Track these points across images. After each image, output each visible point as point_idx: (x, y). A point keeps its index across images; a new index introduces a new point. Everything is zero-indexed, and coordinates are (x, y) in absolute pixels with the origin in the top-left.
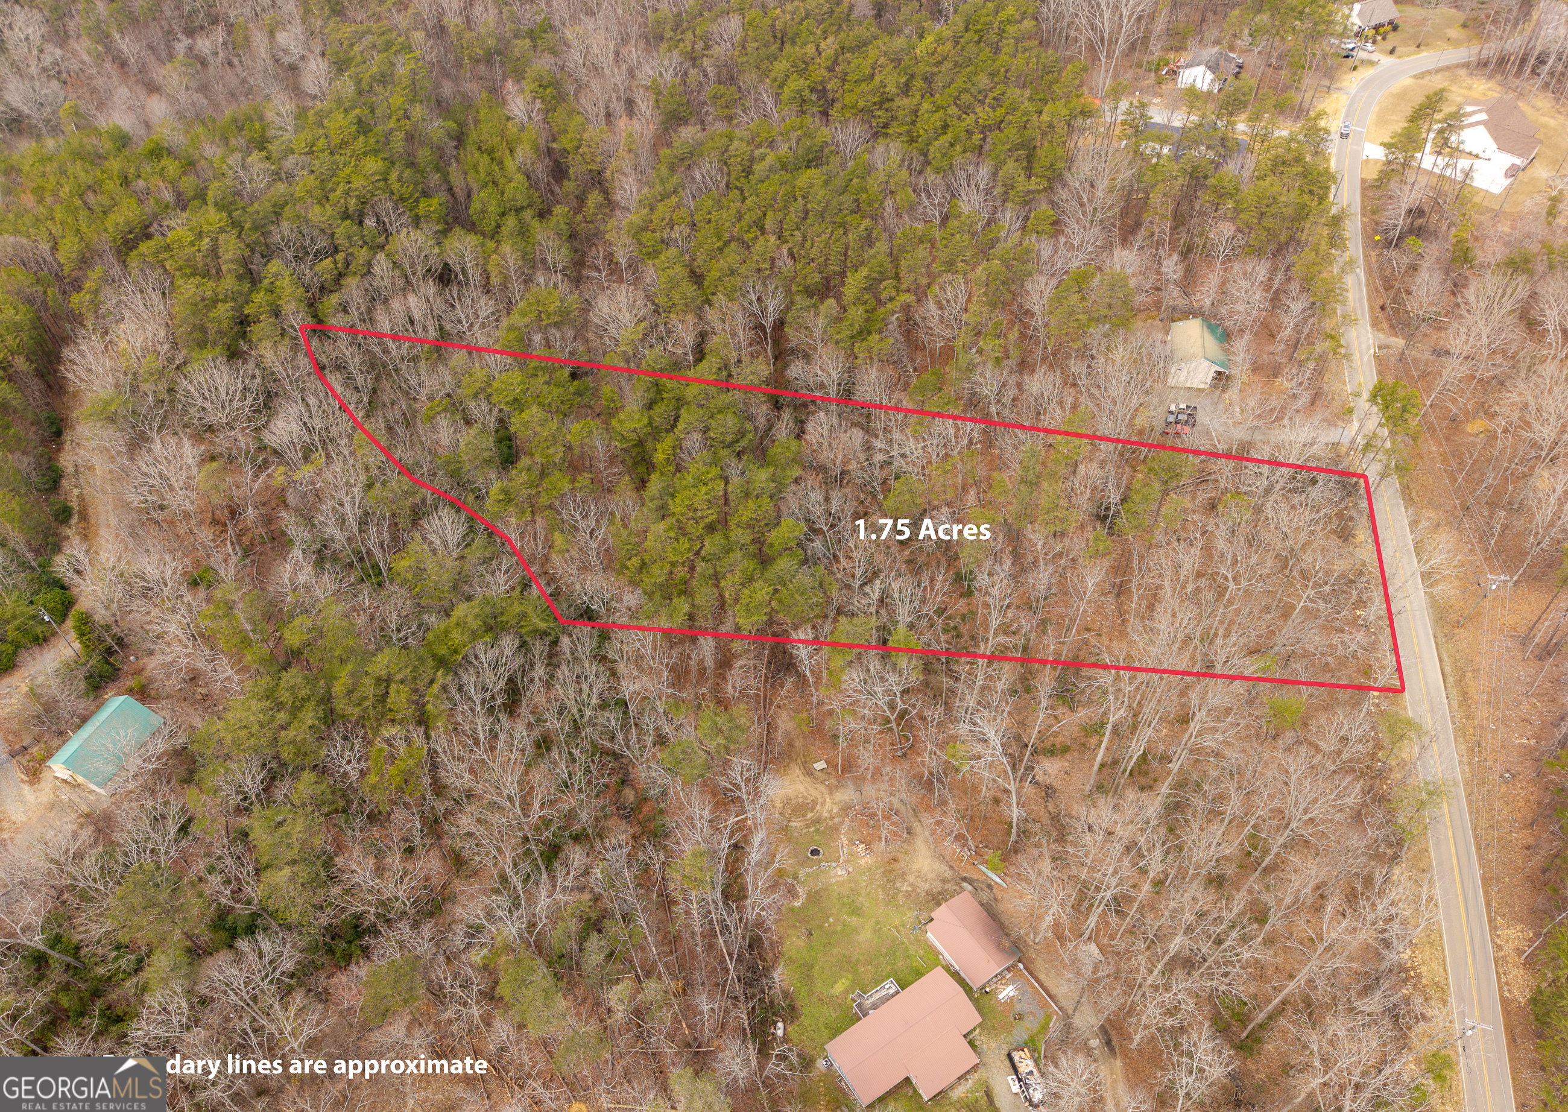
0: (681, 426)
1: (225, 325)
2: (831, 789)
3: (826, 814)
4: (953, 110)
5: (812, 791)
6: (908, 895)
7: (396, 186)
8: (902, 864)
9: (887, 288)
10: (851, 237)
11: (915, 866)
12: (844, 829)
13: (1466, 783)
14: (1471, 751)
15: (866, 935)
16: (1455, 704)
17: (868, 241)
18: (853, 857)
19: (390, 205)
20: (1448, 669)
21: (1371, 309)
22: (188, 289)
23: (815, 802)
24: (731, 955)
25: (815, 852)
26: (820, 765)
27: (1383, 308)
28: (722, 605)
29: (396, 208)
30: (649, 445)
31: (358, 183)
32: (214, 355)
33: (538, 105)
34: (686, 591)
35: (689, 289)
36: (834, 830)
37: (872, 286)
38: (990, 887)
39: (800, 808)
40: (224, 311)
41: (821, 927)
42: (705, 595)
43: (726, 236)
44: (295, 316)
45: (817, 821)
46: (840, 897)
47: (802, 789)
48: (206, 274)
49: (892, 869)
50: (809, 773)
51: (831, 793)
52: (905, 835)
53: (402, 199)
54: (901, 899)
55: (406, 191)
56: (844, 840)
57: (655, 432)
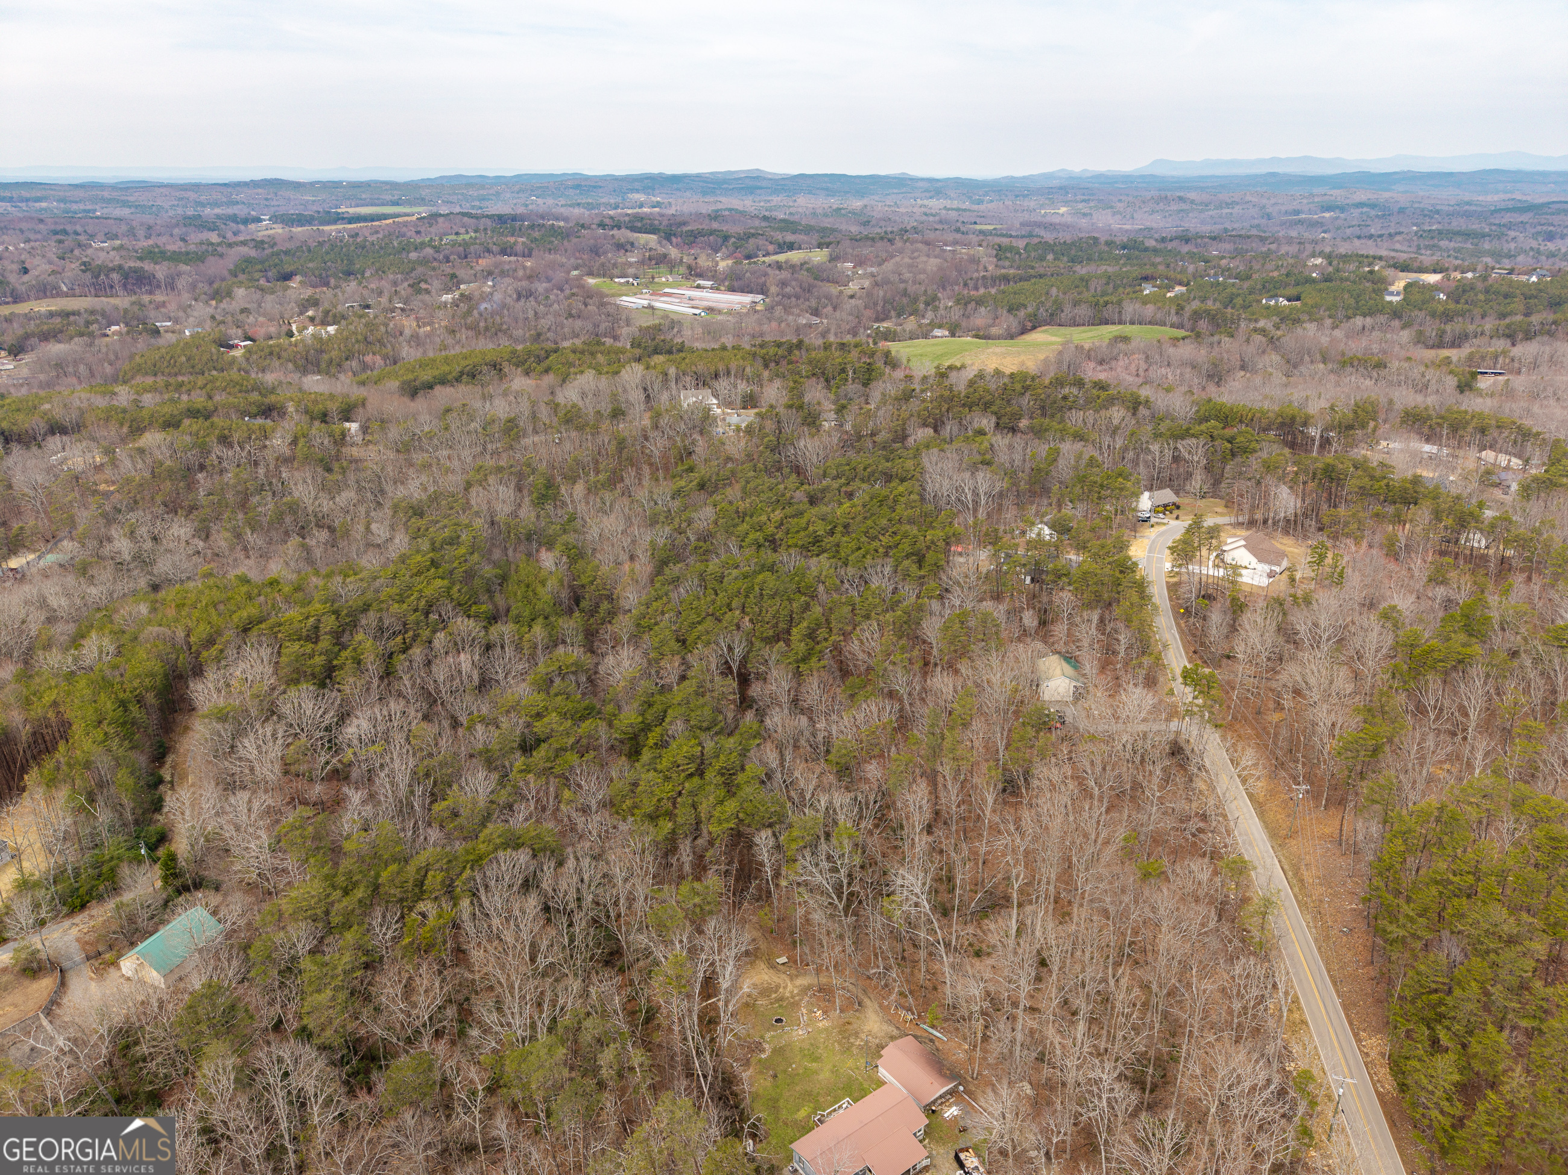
0: (667, 720)
1: (317, 669)
2: (792, 978)
3: (788, 994)
4: (864, 539)
5: (775, 979)
6: (861, 1048)
7: (456, 596)
8: (855, 1026)
9: (822, 633)
10: (794, 605)
11: (866, 1028)
12: (803, 1003)
13: (1316, 940)
14: (1314, 918)
15: (825, 1075)
16: (1296, 889)
17: (807, 607)
18: (812, 1020)
19: (450, 607)
20: (1286, 867)
21: (1187, 653)
22: (293, 648)
23: (778, 987)
24: (705, 1077)
25: (779, 1021)
26: (783, 960)
27: (1195, 652)
28: (698, 823)
29: (454, 609)
30: (641, 738)
31: (428, 592)
32: (307, 688)
33: (564, 559)
34: (670, 815)
35: (676, 646)
36: (796, 1005)
37: (811, 635)
38: (931, 1041)
39: (766, 991)
40: (319, 660)
41: (785, 1071)
42: (684, 815)
43: (704, 614)
44: (373, 665)
45: (781, 999)
46: (801, 1050)
47: (766, 978)
48: (308, 639)
49: (846, 1032)
50: (773, 966)
51: (792, 980)
52: (856, 1006)
53: (460, 605)
54: (855, 1051)
55: (463, 599)
56: (804, 1011)
57: (646, 728)
